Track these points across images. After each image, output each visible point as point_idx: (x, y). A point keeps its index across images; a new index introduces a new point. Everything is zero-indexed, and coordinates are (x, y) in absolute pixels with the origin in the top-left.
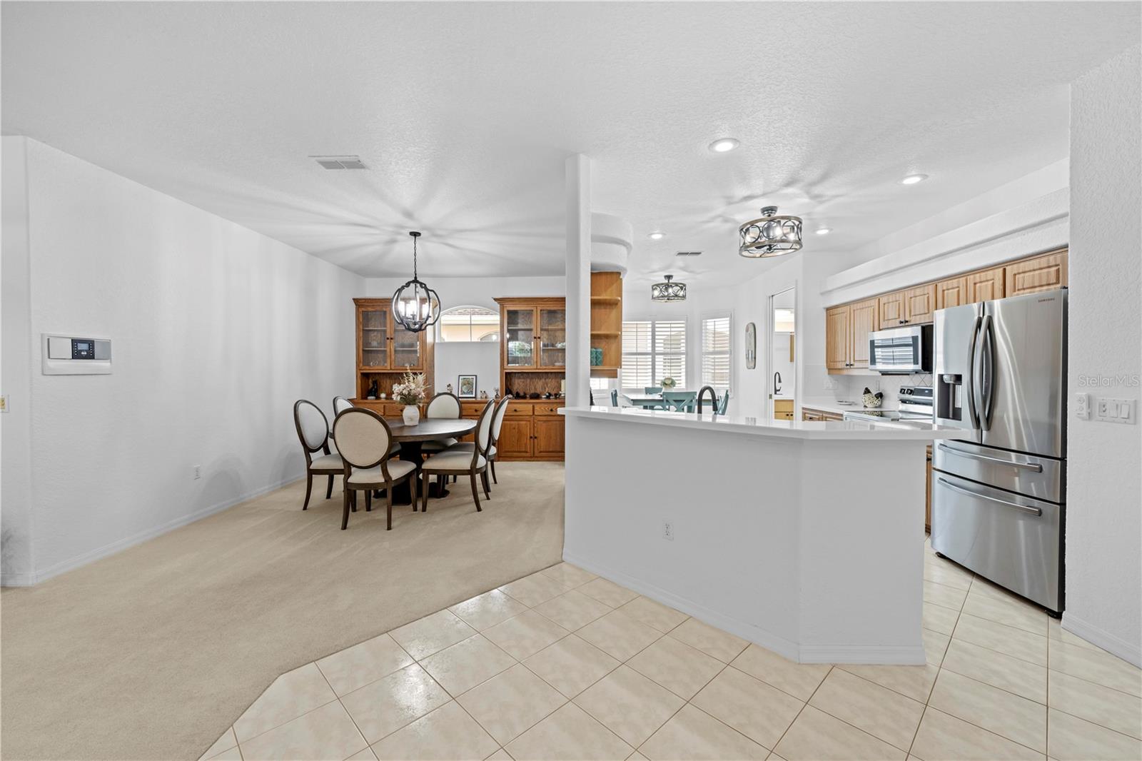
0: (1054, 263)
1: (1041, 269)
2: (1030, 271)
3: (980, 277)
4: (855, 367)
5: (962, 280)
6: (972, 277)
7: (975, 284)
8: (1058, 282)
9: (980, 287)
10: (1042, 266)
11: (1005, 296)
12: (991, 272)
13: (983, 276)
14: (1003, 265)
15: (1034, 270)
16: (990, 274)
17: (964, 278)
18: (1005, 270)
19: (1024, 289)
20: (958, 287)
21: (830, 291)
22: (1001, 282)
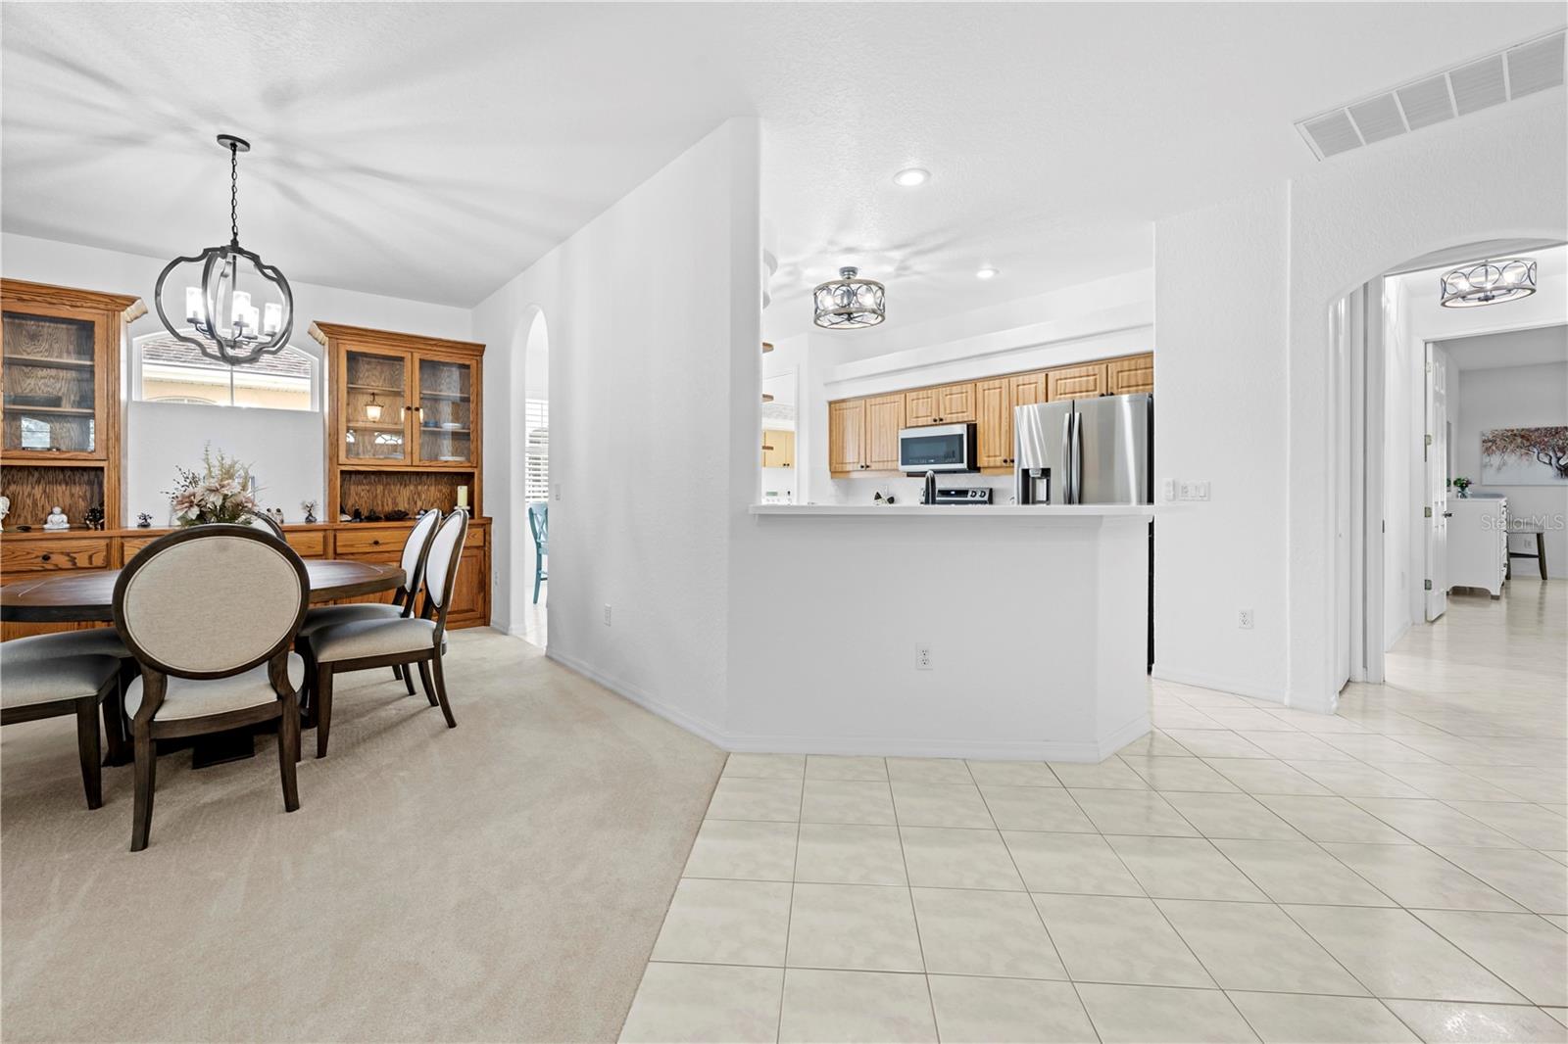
0: (1092, 373)
1: (1081, 377)
2: (1071, 378)
3: (1023, 380)
4: (873, 468)
5: (1005, 382)
6: (1015, 379)
7: (1018, 386)
8: (1095, 390)
9: (1023, 389)
10: (1082, 374)
11: (1047, 401)
12: (1034, 376)
13: (1027, 379)
14: (1046, 371)
15: (1075, 377)
16: (1033, 378)
17: (1007, 380)
18: (1047, 375)
19: (1065, 394)
20: (1000, 388)
21: (838, 382)
22: (1044, 385)
